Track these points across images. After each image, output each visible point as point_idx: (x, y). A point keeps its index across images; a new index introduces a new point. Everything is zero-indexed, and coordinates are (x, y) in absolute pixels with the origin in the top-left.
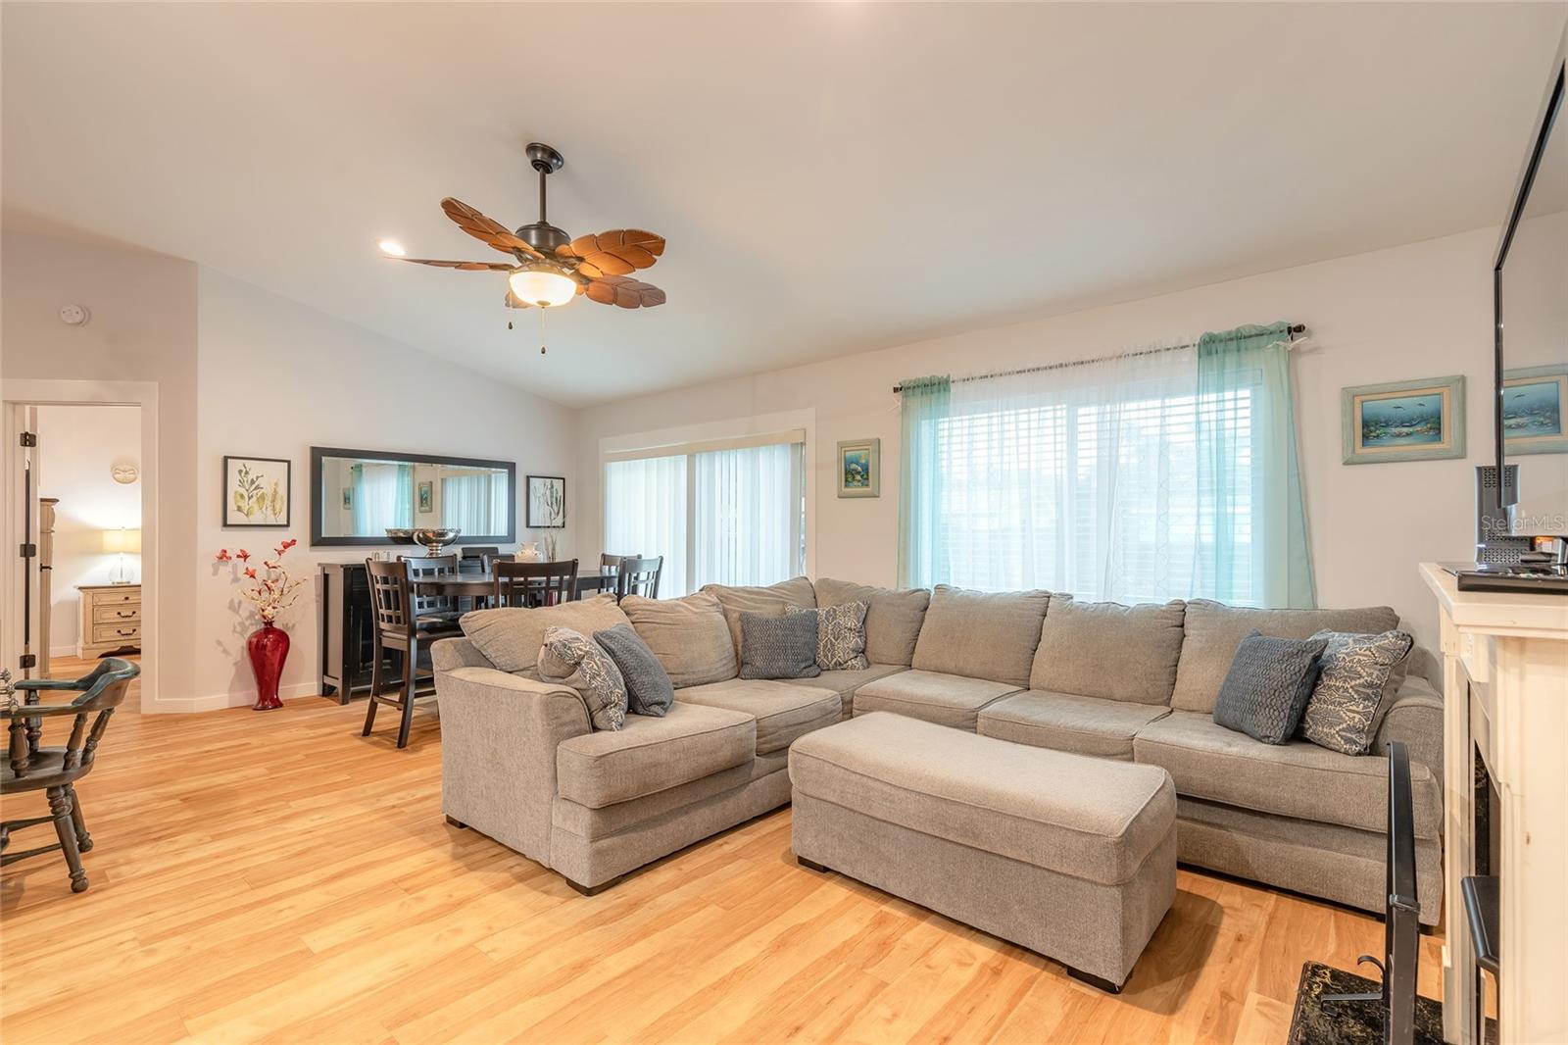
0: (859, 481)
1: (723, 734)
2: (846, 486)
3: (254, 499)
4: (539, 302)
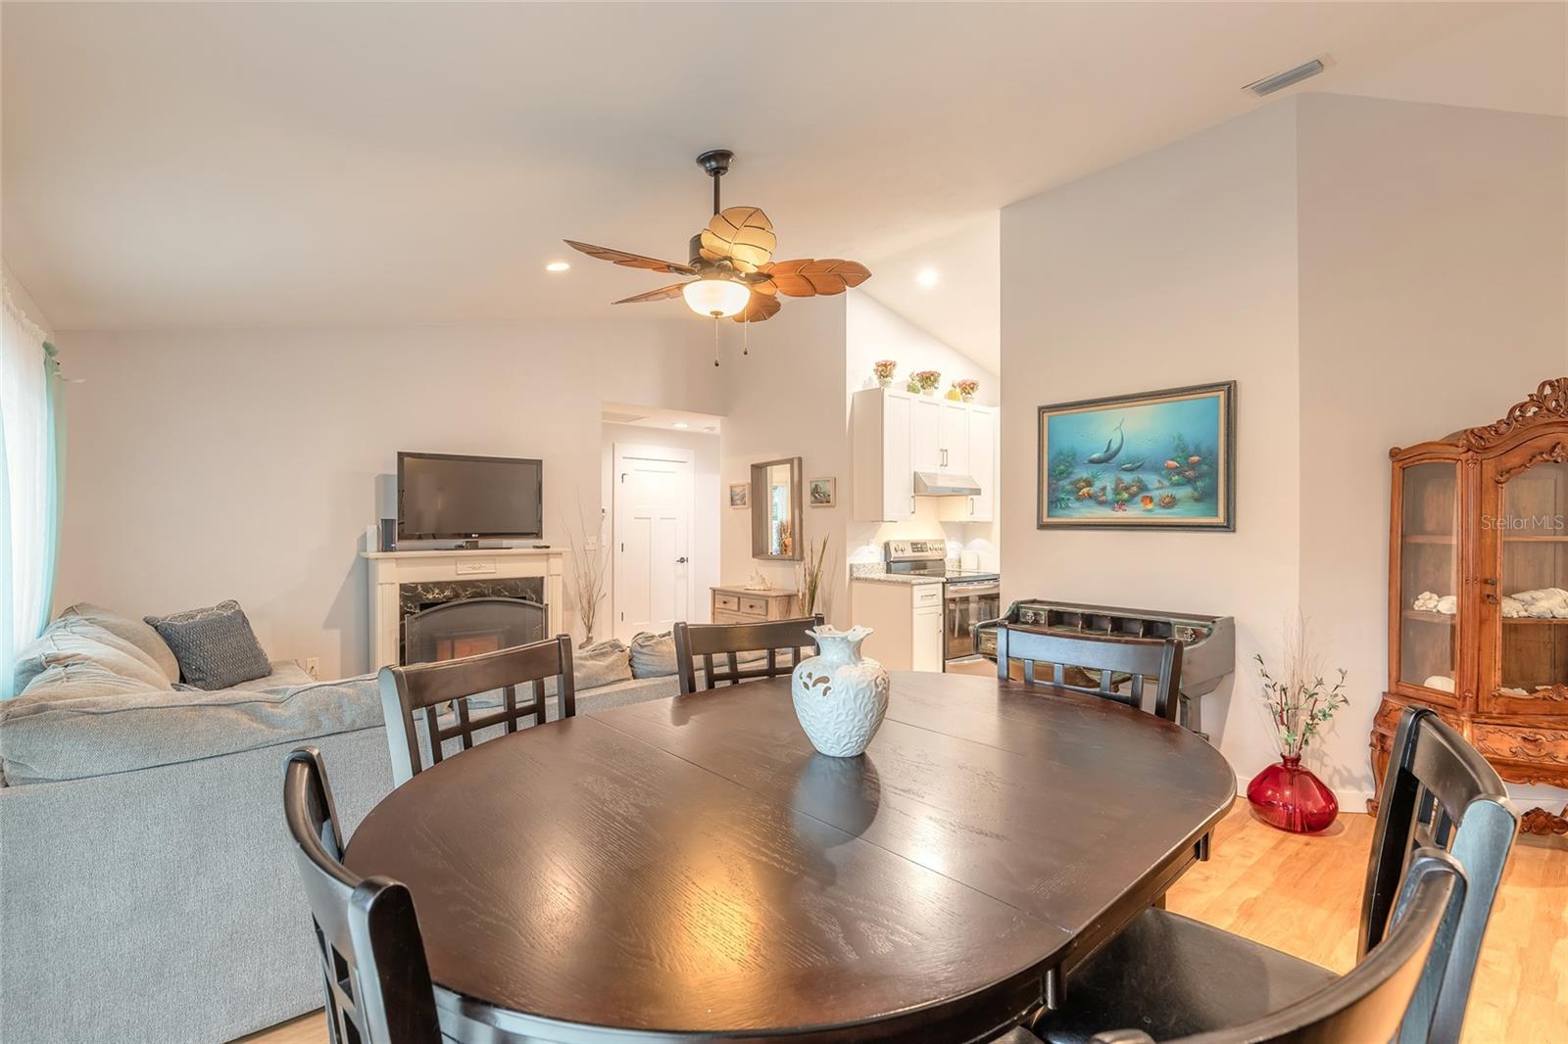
4: (712, 313)
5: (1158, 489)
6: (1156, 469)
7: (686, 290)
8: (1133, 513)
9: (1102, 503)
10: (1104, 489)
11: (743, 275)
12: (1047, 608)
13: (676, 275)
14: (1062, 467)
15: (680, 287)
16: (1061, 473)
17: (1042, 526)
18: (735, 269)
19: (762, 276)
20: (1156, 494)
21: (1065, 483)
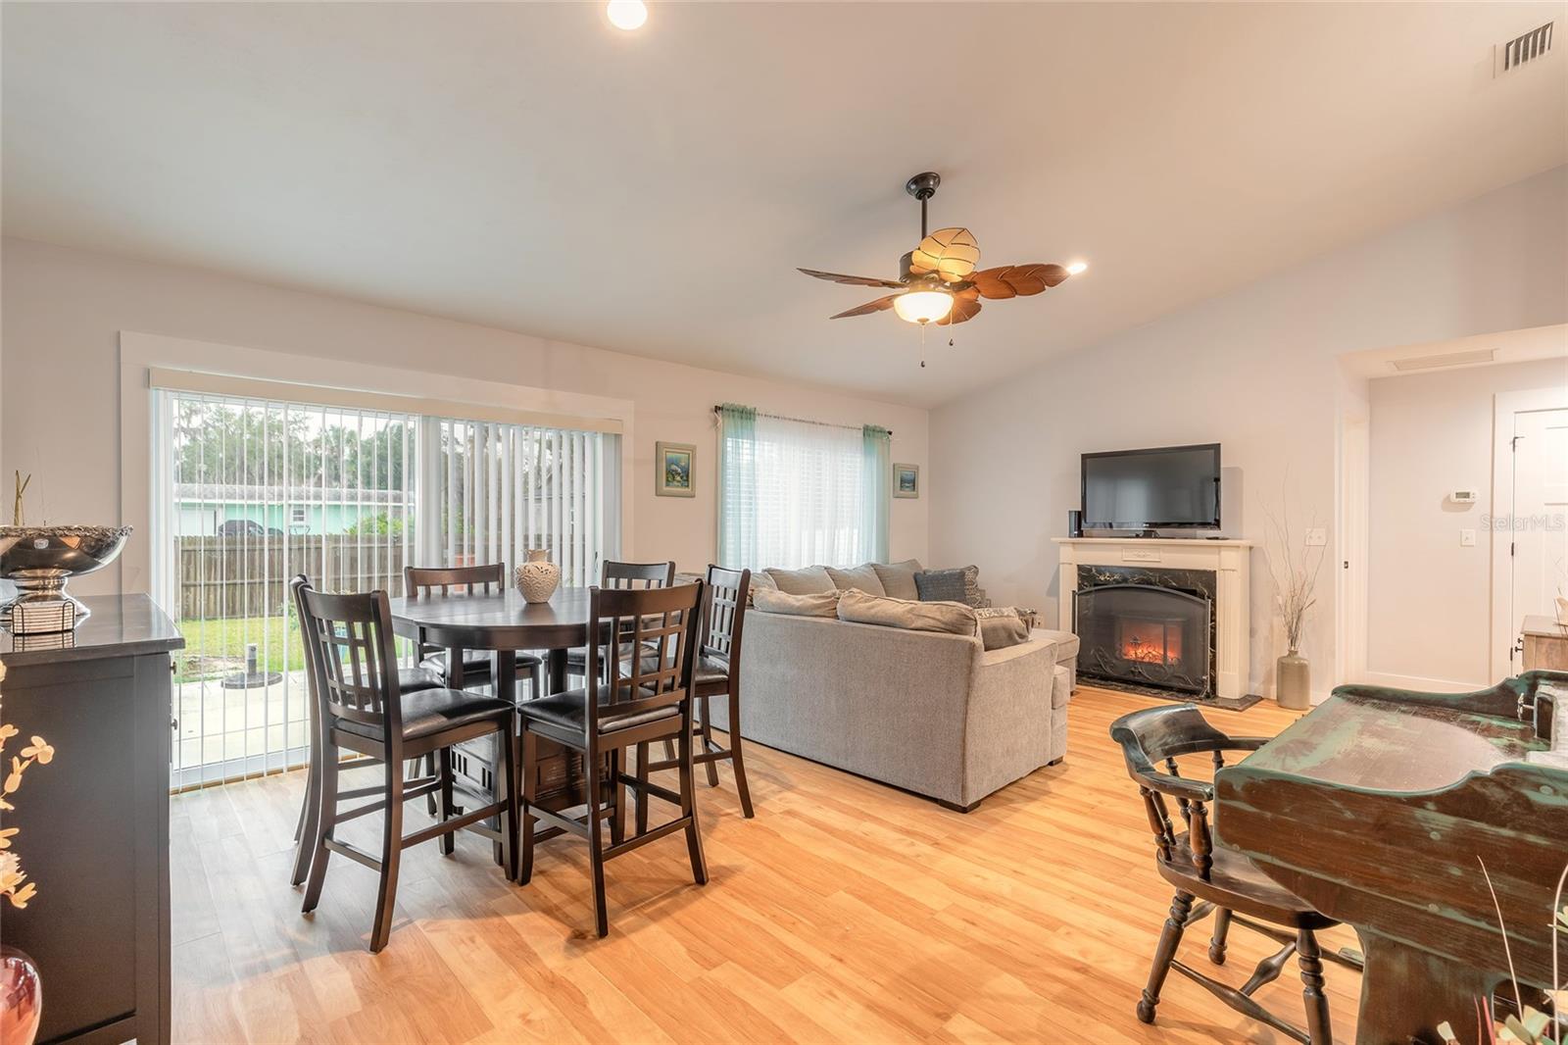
0: (679, 482)
2: (667, 485)
4: (920, 320)
7: (897, 302)
11: (948, 284)
13: (886, 288)
15: (891, 298)
18: (941, 279)
19: (965, 285)
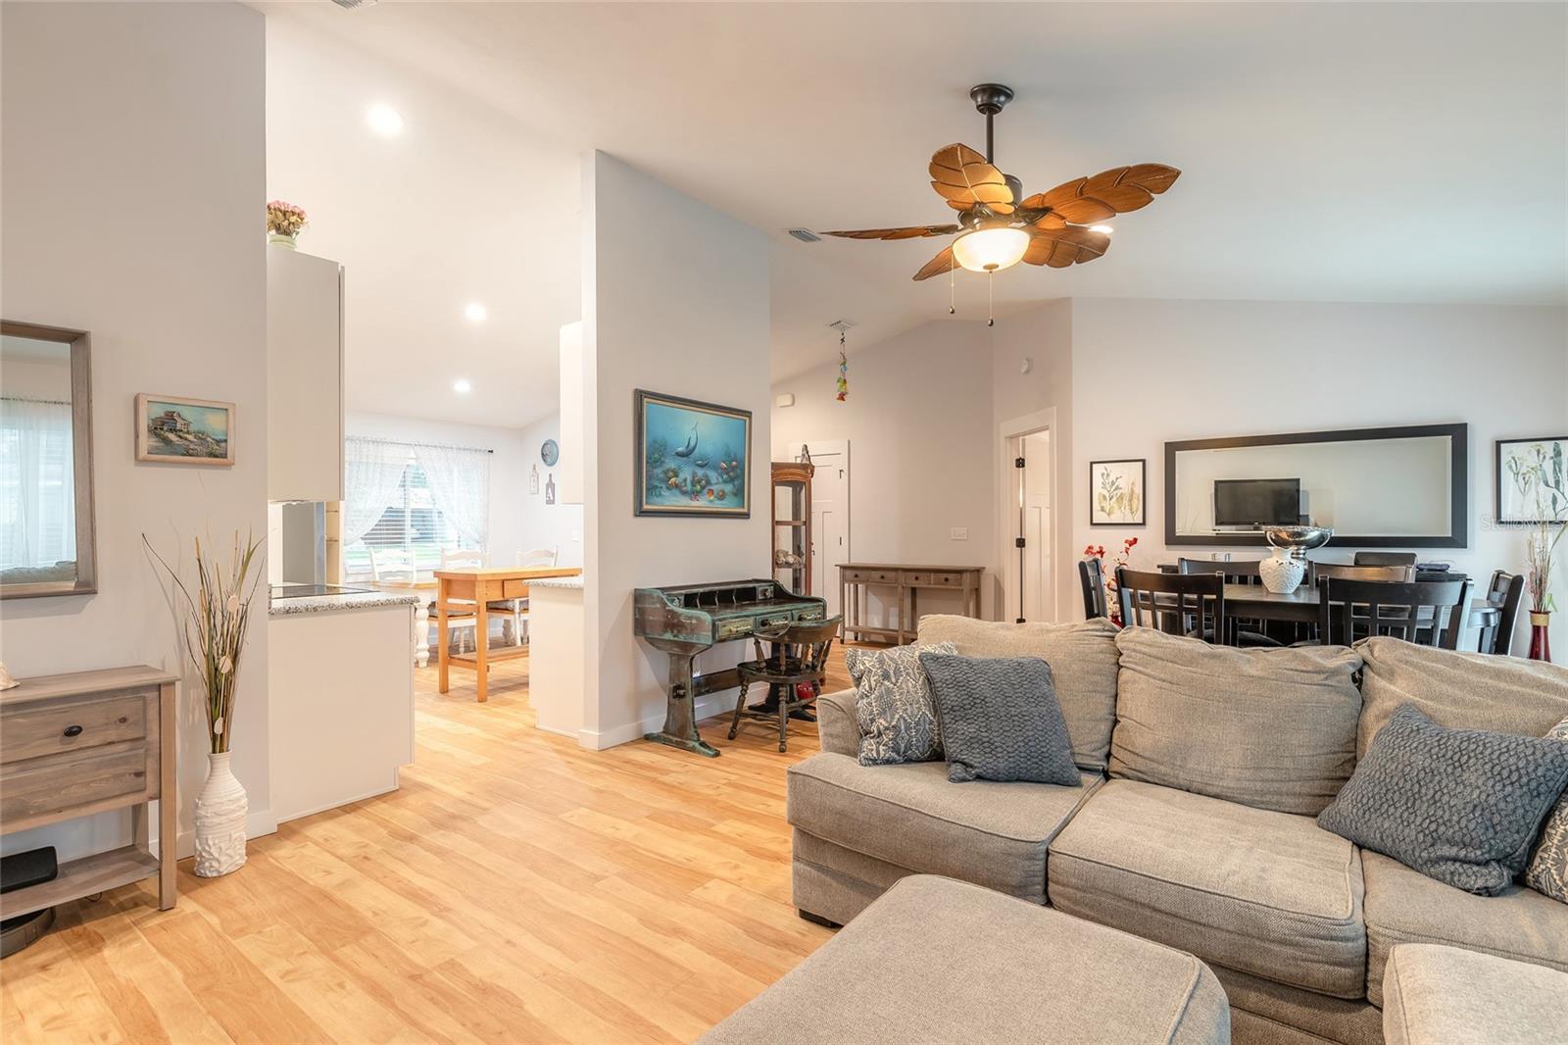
1: (1002, 844)
3: (1114, 500)
4: (985, 267)
5: (716, 484)
6: (715, 468)
8: (702, 503)
9: (684, 493)
10: (685, 480)
12: (683, 592)
14: (656, 456)
16: (656, 462)
17: (640, 512)
20: (715, 488)
21: (658, 471)
